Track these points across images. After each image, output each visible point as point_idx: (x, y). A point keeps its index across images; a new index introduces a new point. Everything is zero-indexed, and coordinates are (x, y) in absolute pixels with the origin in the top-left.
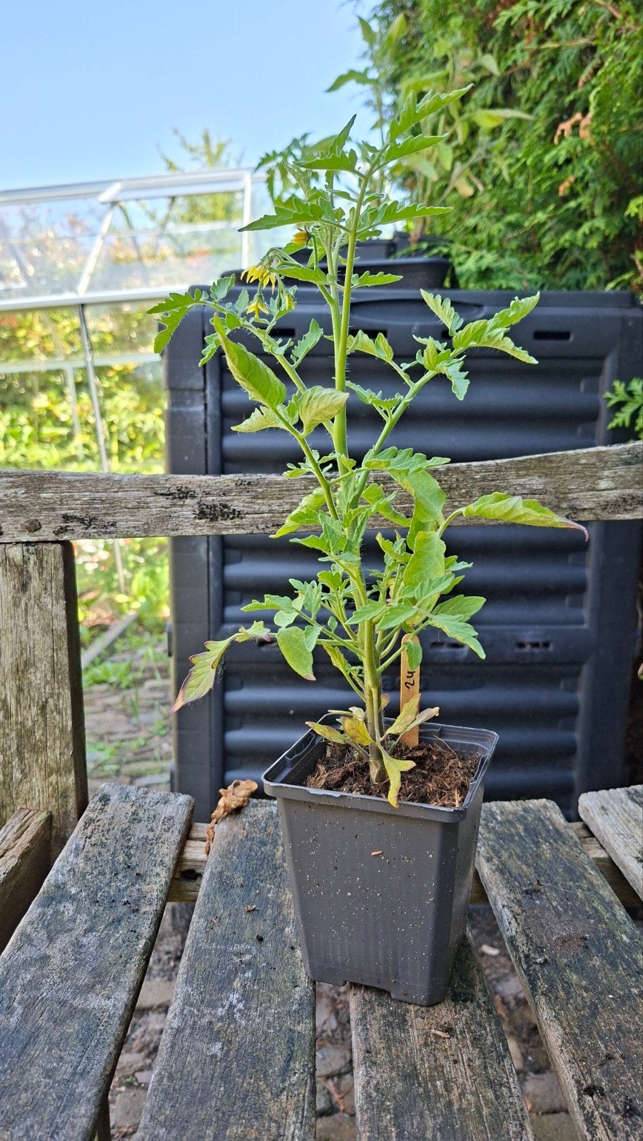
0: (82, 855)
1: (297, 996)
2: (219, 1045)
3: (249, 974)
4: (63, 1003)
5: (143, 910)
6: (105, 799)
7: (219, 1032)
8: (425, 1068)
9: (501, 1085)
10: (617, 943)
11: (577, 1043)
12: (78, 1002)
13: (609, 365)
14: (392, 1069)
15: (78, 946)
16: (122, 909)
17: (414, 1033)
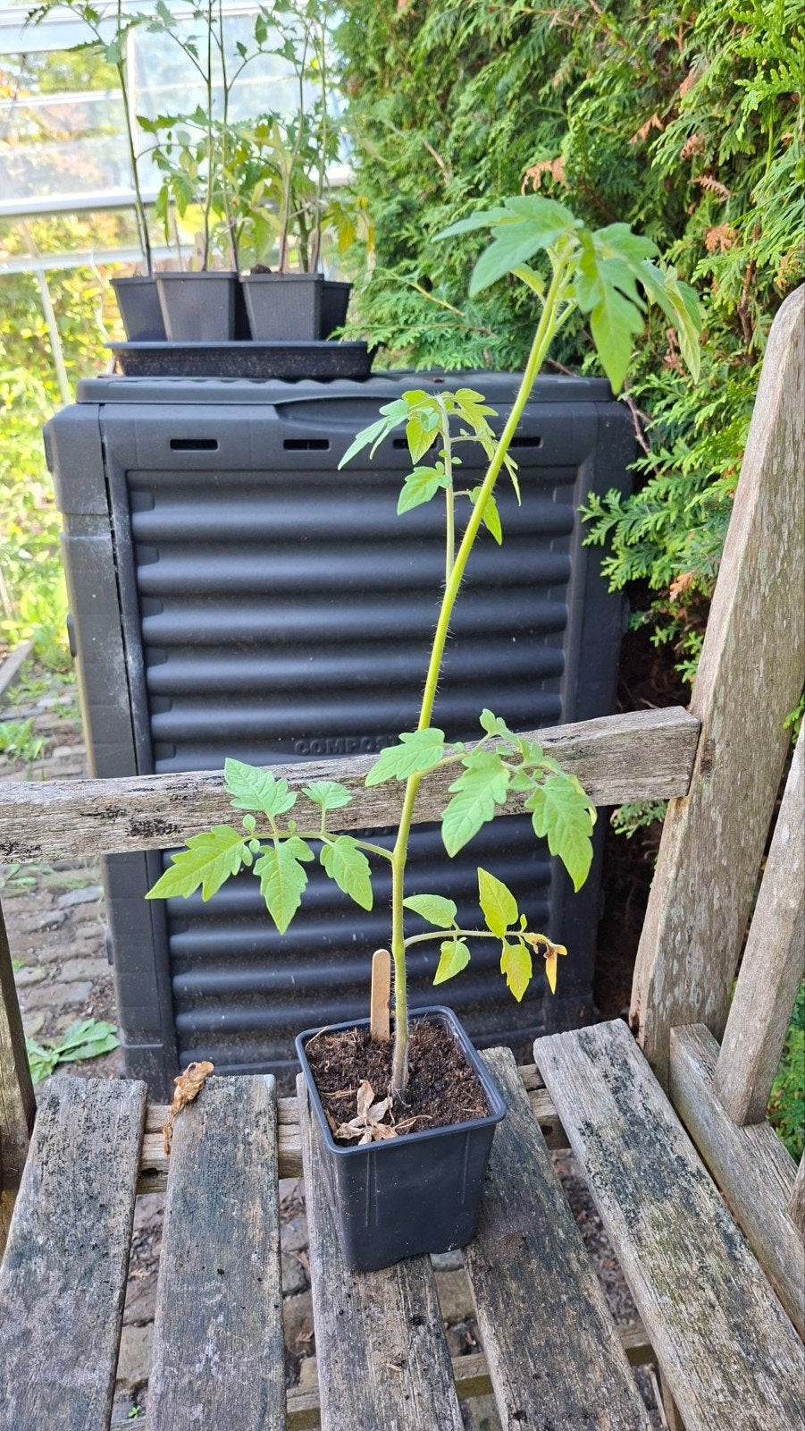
0: (42, 1190)
1: (267, 1339)
2: (200, 1407)
3: (221, 1319)
4: (52, 1385)
5: (112, 1252)
6: (54, 1103)
7: (199, 1391)
8: (381, 1407)
9: (445, 1418)
10: (553, 1239)
11: (511, 1360)
12: (66, 1381)
13: (582, 472)
14: (353, 1412)
15: (56, 1310)
16: (92, 1255)
17: (372, 1368)
